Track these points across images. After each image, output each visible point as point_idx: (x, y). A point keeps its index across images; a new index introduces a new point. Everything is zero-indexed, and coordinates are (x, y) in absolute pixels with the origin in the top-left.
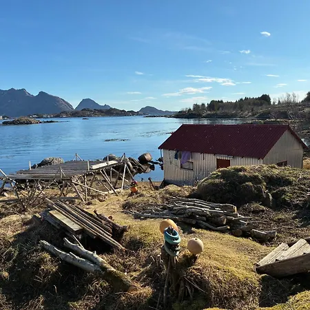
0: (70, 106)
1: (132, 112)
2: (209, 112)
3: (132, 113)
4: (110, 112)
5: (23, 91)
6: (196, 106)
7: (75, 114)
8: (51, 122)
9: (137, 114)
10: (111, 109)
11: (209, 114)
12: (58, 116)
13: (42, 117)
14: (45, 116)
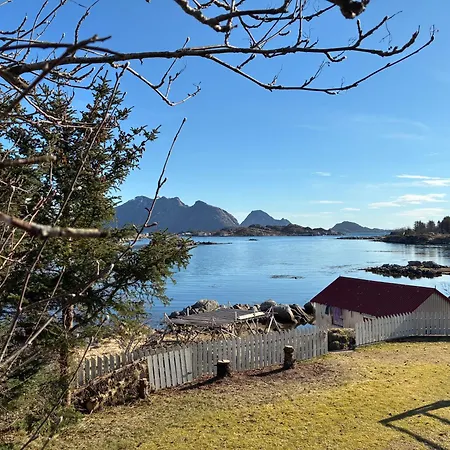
0: (235, 220)
1: (321, 230)
2: (440, 235)
3: (320, 232)
4: (288, 230)
5: (176, 200)
6: (420, 225)
7: (240, 232)
8: (209, 243)
9: (329, 233)
10: (291, 226)
11: (439, 239)
12: (217, 235)
13: (197, 235)
14: (200, 234)
